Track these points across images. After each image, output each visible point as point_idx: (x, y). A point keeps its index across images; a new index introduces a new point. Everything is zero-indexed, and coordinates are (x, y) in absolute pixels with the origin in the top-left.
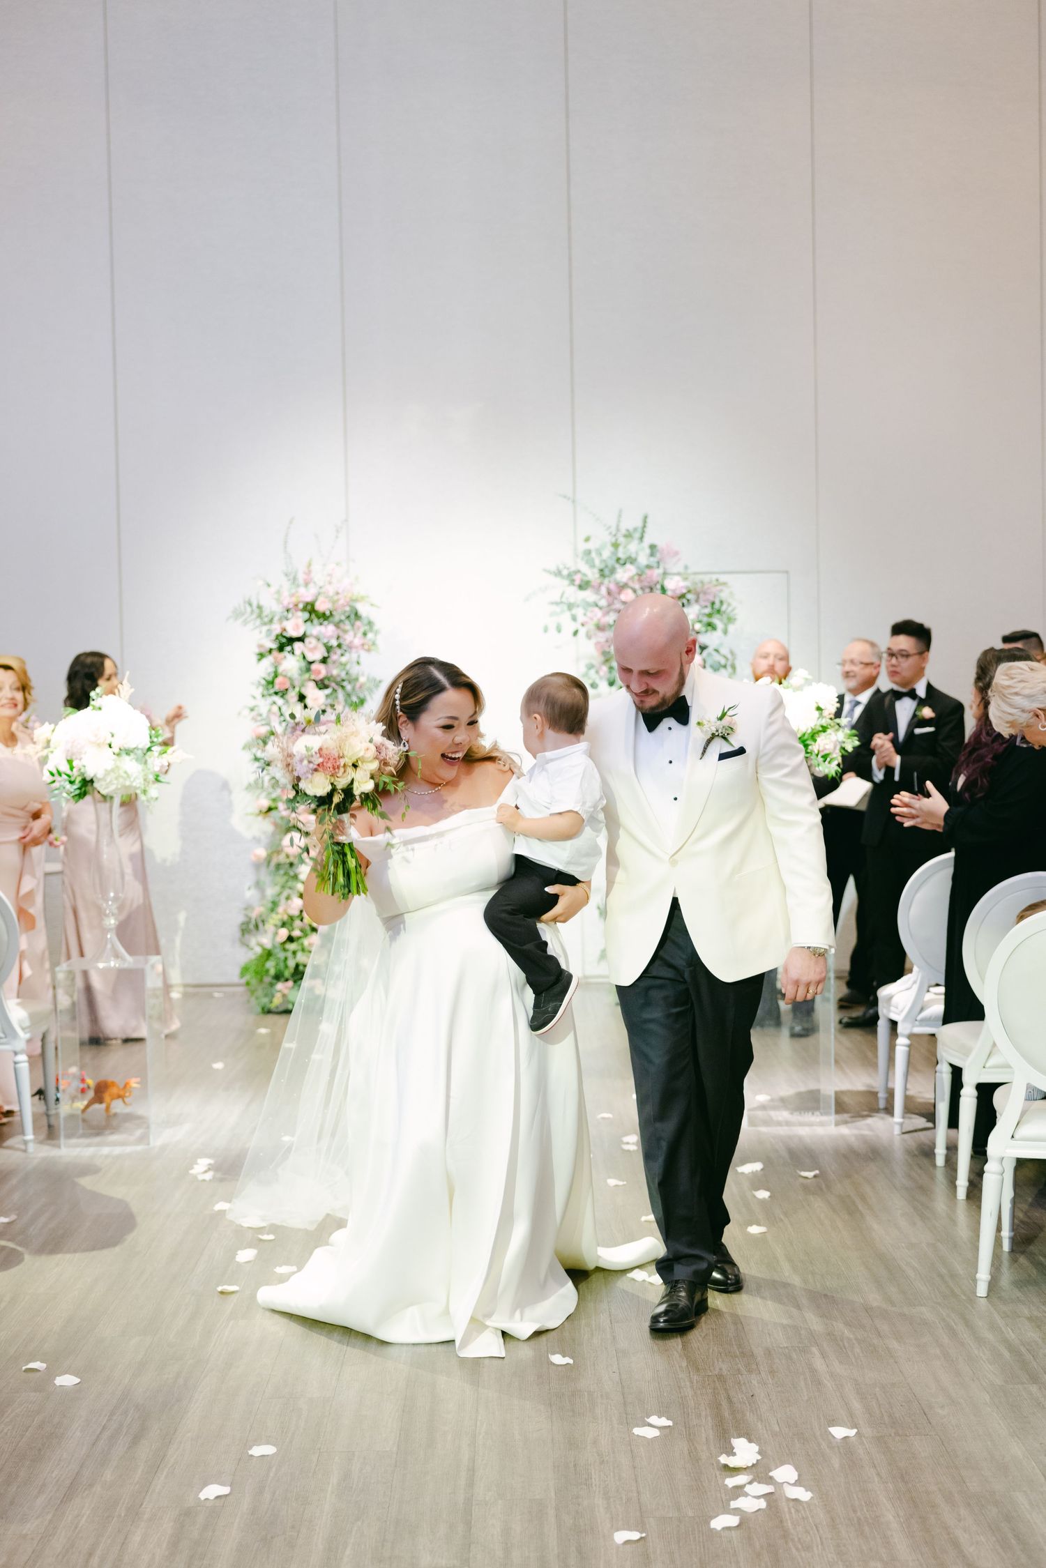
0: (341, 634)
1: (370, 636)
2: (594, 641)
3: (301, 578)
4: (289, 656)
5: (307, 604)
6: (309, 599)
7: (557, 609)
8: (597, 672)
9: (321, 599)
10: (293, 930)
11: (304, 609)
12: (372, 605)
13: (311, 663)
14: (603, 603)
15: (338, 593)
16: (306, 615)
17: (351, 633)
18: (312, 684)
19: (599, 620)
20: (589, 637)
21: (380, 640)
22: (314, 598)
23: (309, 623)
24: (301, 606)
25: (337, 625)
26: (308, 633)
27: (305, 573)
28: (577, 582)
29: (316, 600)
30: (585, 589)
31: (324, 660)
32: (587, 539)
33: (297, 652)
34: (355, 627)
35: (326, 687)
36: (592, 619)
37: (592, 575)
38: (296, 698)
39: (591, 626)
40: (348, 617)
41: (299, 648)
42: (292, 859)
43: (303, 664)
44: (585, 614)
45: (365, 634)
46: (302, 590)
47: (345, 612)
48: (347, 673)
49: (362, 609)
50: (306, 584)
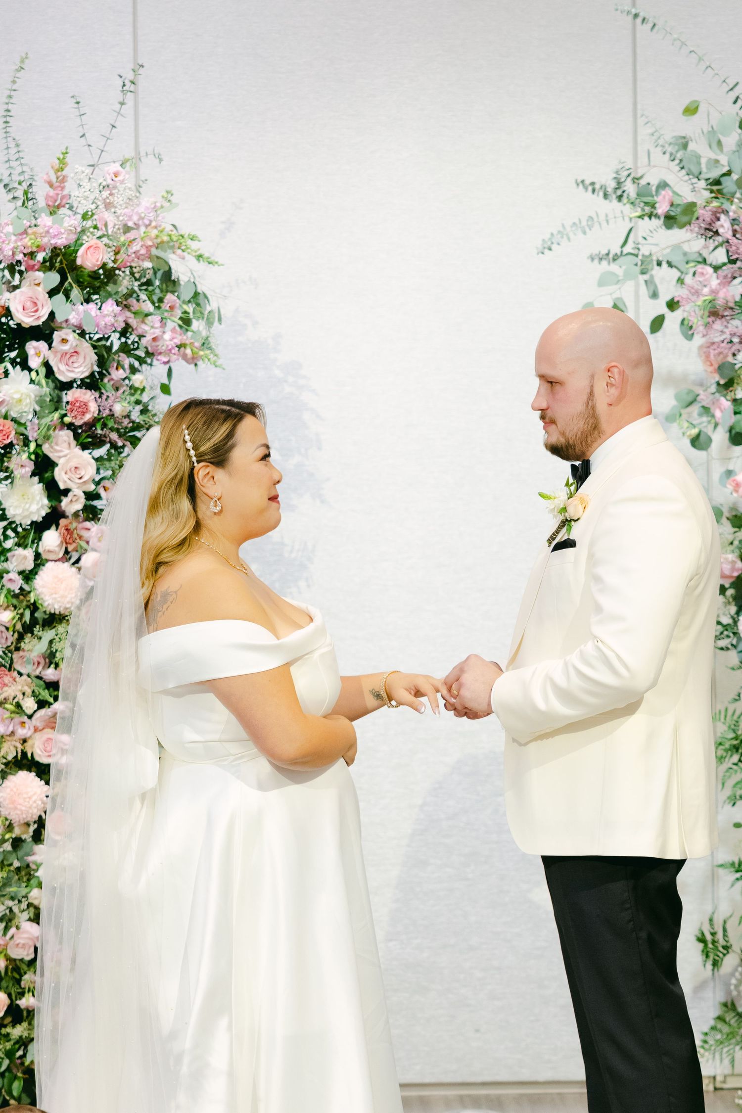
0: (133, 322)
1: (196, 325)
2: (698, 340)
3: (41, 192)
4: (16, 373)
5: (55, 252)
6: (61, 242)
7: (614, 268)
8: (706, 410)
9: (89, 240)
10: (22, 994)
11: (48, 265)
12: (199, 257)
13: (67, 386)
14: (720, 256)
15: (127, 229)
16: (54, 278)
17: (155, 320)
18: (66, 435)
19: (714, 292)
20: (687, 329)
21: (219, 334)
22: (73, 237)
23: (60, 297)
24: (40, 257)
25: (124, 303)
26: (59, 318)
27: (51, 185)
28: (662, 208)
29: (78, 243)
30: (681, 227)
31: (92, 383)
32: (691, 110)
33: (34, 362)
34: (165, 306)
35: (98, 442)
36: (697, 293)
37: (698, 194)
38: (30, 467)
39: (690, 310)
40: (149, 283)
41: (38, 354)
42: (17, 832)
43: (46, 389)
44: (680, 281)
45: (186, 322)
46: (45, 220)
47: (144, 271)
48: (144, 411)
49: (181, 269)
50: (53, 210)
